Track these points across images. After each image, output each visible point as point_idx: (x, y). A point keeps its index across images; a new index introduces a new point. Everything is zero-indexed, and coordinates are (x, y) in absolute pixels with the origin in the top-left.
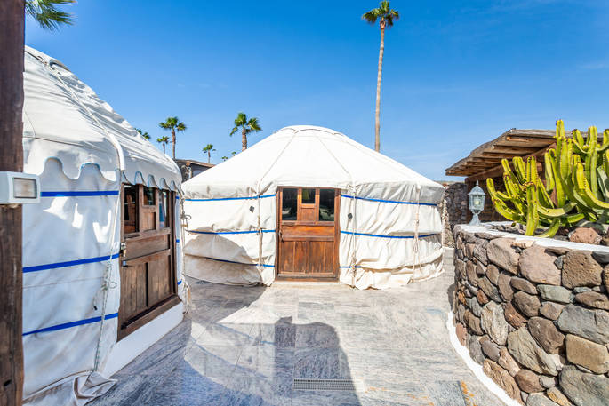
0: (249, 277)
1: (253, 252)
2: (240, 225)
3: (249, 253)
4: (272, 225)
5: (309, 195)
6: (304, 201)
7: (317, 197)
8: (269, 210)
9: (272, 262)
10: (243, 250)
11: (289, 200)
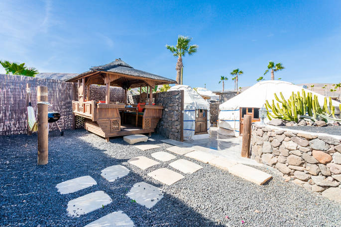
0: (232, 134)
1: (233, 127)
2: (230, 118)
3: (232, 127)
4: (239, 119)
5: (250, 110)
6: (249, 112)
7: (253, 111)
8: (237, 114)
9: (238, 130)
10: (230, 126)
11: (244, 111)
